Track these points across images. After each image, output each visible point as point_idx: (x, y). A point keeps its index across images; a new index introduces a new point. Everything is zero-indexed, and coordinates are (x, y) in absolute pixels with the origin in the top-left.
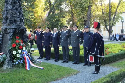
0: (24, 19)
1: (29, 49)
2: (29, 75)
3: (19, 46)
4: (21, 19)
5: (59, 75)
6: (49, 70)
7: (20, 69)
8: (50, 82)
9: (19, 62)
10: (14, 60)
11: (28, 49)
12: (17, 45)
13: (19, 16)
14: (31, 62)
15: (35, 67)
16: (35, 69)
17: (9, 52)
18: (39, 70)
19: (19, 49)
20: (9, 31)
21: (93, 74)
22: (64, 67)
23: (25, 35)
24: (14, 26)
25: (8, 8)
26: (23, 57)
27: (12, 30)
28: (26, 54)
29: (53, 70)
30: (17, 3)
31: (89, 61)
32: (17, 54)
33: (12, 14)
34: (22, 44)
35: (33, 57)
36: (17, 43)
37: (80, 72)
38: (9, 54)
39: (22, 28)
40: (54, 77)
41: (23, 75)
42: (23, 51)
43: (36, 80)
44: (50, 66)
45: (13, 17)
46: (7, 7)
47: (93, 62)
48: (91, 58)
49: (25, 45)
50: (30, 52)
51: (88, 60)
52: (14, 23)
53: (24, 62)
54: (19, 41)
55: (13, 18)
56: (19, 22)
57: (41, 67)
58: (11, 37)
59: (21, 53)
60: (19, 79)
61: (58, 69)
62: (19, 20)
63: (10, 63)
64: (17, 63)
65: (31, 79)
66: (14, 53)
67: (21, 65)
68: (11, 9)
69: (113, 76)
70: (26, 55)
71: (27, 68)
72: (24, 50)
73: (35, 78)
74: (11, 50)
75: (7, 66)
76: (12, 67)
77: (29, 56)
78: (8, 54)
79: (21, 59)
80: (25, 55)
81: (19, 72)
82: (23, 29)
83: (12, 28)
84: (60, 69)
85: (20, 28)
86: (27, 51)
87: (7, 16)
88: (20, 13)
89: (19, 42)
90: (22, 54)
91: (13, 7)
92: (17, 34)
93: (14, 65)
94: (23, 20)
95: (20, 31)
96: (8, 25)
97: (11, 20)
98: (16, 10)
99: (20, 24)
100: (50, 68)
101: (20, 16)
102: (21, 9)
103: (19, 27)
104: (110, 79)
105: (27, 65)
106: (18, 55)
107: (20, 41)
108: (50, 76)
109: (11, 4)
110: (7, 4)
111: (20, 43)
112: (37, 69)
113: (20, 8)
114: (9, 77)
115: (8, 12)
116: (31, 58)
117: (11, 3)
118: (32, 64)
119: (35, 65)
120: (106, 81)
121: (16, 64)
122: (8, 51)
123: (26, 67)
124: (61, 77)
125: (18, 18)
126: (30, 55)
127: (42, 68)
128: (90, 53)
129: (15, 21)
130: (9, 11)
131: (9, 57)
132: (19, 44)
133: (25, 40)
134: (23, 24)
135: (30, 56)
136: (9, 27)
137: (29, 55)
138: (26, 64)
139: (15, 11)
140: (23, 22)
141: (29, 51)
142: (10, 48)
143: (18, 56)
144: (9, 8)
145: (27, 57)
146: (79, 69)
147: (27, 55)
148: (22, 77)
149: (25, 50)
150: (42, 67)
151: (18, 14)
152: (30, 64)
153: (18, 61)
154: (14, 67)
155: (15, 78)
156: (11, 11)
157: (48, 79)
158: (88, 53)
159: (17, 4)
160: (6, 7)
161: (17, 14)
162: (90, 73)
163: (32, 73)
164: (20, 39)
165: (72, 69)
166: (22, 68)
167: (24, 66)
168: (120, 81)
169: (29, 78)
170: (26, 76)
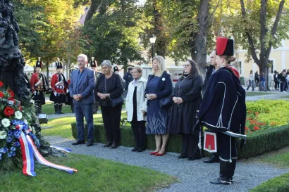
0: (17, 29)
1: (33, 117)
3: (3, 107)
4: (9, 29)
6: (90, 175)
7: (7, 175)
9: (3, 154)
11: (29, 116)
13: (1, 22)
14: (40, 152)
15: (50, 167)
16: (51, 172)
18: (62, 175)
19: (4, 117)
21: (216, 186)
22: (134, 167)
23: (21, 75)
26: (17, 140)
28: (23, 130)
29: (103, 175)
31: (205, 149)
34: (11, 102)
35: (45, 138)
37: (178, 179)
39: (12, 56)
42: (16, 122)
44: (94, 164)
47: (215, 151)
48: (210, 138)
49: (22, 104)
50: (35, 126)
53: (20, 154)
56: (4, 39)
59: (9, 127)
61: (116, 171)
67: (10, 163)
70: (25, 133)
71: (29, 171)
72: (18, 120)
77: (32, 137)
79: (9, 145)
80: (23, 134)
81: (4, 183)
82: (15, 60)
84: (122, 173)
85: (6, 55)
86: (26, 122)
88: (5, 14)
89: (4, 97)
90: (12, 130)
94: (14, 34)
95: (5, 65)
99: (5, 43)
101: (5, 22)
102: (7, 1)
105: (29, 161)
107: (5, 93)
111: (7, 98)
112: (57, 172)
116: (38, 141)
118: (42, 160)
119: (48, 160)
123: (24, 166)
125: (1, 26)
126: (35, 132)
127: (72, 170)
132: (4, 103)
133: (21, 89)
134: (16, 45)
135: (35, 137)
137: (32, 132)
138: (25, 159)
140: (14, 38)
141: (33, 123)
145: (26, 139)
146: (176, 173)
147: (28, 132)
149: (21, 120)
150: (71, 167)
153: (2, 151)
162: (208, 182)
163: (42, 184)
164: (6, 87)
165: (157, 173)
166: (13, 170)
167: (19, 165)
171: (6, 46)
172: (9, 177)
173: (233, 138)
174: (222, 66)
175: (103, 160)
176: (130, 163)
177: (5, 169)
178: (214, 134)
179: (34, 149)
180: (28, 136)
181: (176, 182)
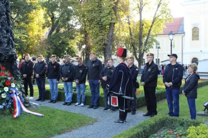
0: (14, 40)
2: (21, 126)
3: (5, 81)
4: (9, 39)
5: (67, 126)
6: (51, 118)
7: (6, 117)
8: (53, 136)
9: (4, 106)
11: (19, 86)
12: (1, 79)
13: (5, 35)
14: (24, 105)
15: (29, 113)
16: (30, 116)
18: (36, 117)
19: (5, 86)
21: (117, 124)
22: (75, 114)
23: (15, 64)
26: (12, 98)
28: (15, 93)
29: (58, 118)
30: (3, 15)
32: (1, 93)
34: (9, 78)
36: (3, 76)
39: (10, 53)
40: (59, 129)
41: (11, 126)
42: (12, 89)
43: (32, 134)
44: (53, 112)
47: (117, 106)
48: (114, 99)
49: (15, 79)
53: (13, 106)
57: (39, 113)
59: (8, 92)
60: (5, 132)
61: (65, 116)
62: (6, 42)
65: (24, 132)
67: (8, 111)
69: (146, 125)
72: (13, 88)
73: (29, 131)
77: (20, 97)
79: (8, 101)
80: (15, 95)
81: (5, 122)
82: (12, 56)
84: (68, 117)
85: (7, 53)
86: (17, 89)
88: (8, 31)
89: (5, 75)
90: (9, 93)
92: (3, 62)
94: (12, 42)
95: (7, 58)
98: (2, 26)
99: (7, 47)
100: (53, 115)
101: (8, 36)
102: (9, 25)
103: (5, 52)
104: (141, 130)
105: (18, 109)
106: (3, 94)
107: (7, 73)
108: (52, 127)
111: (7, 76)
112: (33, 116)
113: (8, 22)
116: (23, 99)
118: (25, 109)
119: (28, 110)
120: (135, 133)
124: (70, 129)
125: (5, 38)
126: (21, 94)
127: (41, 115)
128: (112, 93)
132: (5, 78)
133: (15, 71)
134: (13, 47)
135: (21, 97)
138: (16, 108)
140: (12, 44)
141: (20, 89)
143: (4, 96)
145: (17, 98)
146: (96, 117)
147: (18, 94)
148: (10, 128)
149: (15, 88)
151: (5, 31)
152: (21, 109)
153: (4, 104)
157: (50, 131)
159: (4, 17)
161: (3, 32)
162: (113, 121)
163: (25, 122)
164: (7, 71)
165: (87, 117)
166: (9, 115)
167: (13, 112)
168: (156, 132)
169: (21, 131)
170: (16, 128)
171: (8, 48)
172: (7, 119)
174: (121, 62)
175: (57, 110)
176: (72, 111)
177: (5, 114)
179: (21, 103)
181: (97, 122)
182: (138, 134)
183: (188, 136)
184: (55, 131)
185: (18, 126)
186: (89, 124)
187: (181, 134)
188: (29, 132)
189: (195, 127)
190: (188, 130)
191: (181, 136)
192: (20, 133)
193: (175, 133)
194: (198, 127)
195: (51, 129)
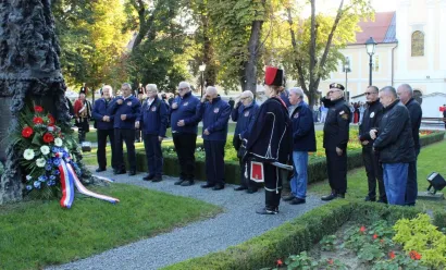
0: (59, 53)
1: (74, 145)
2: (74, 220)
3: (42, 133)
4: (50, 52)
5: (164, 221)
7: (47, 204)
8: (137, 240)
9: (42, 183)
10: (29, 177)
11: (70, 143)
12: (35, 130)
13: (42, 44)
14: (81, 181)
15: (91, 197)
16: (92, 202)
17: (12, 153)
18: (103, 204)
19: (44, 143)
20: (11, 90)
22: (180, 197)
23: (62, 100)
24: (26, 74)
25: (10, 17)
26: (57, 168)
27: (20, 85)
28: (63, 158)
29: (147, 205)
30: (37, 4)
32: (36, 158)
33: (23, 36)
34: (51, 129)
35: (87, 166)
36: (38, 125)
37: (224, 209)
38: (12, 159)
39: (52, 80)
40: (148, 226)
41: (55, 221)
42: (56, 149)
43: (95, 235)
44: (137, 194)
45: (25, 45)
46: (6, 16)
47: (262, 180)
48: (257, 168)
49: (62, 131)
50: (76, 154)
51: (246, 174)
52: (27, 65)
53: (60, 182)
54: (43, 120)
55: (25, 49)
56: (45, 62)
58: (17, 105)
59: (48, 155)
60: (44, 233)
61: (160, 201)
62: (44, 57)
63: (16, 186)
64: (36, 184)
65: (80, 233)
66: (29, 154)
67: (49, 192)
68: (20, 22)
70: (66, 162)
71: (67, 202)
72: (58, 147)
73: (91, 230)
74: (17, 145)
75: (6, 195)
76: (21, 198)
77: (72, 166)
78: (10, 157)
79: (48, 173)
80: (63, 162)
81: (43, 213)
82: (56, 84)
83: (22, 80)
84: (166, 203)
85: (46, 78)
86: (66, 150)
87: (5, 42)
88: (46, 36)
89: (43, 123)
90: (51, 158)
91: (26, 14)
92: (38, 97)
93: (26, 193)
94: (55, 56)
95: (46, 89)
96: (10, 69)
97: (19, 56)
98: (36, 25)
99: (45, 67)
101: (46, 44)
102: (49, 22)
103: (42, 77)
104: (305, 226)
105: (68, 189)
106: (38, 160)
107: (45, 118)
108: (135, 222)
109: (19, 7)
110: (6, 4)
111: (46, 124)
112: (99, 202)
113: (47, 18)
114: (13, 228)
115: (9, 31)
116: (79, 169)
117: (21, 2)
118: (82, 189)
120: (293, 232)
121: (34, 188)
122: (7, 150)
123: (64, 196)
124: (169, 225)
125: (42, 48)
126: (75, 160)
127: (114, 199)
128: (253, 156)
129: (32, 59)
130: (12, 27)
131: (12, 167)
132: (43, 129)
133: (62, 115)
134: (57, 68)
135: (76, 165)
136: (11, 75)
137: (73, 160)
138: (63, 186)
139: (31, 27)
140: (55, 61)
141: (73, 150)
142: (16, 140)
143: (40, 163)
144: (12, 17)
145: (66, 168)
146: (222, 203)
147: (68, 160)
148: (52, 226)
149: (61, 148)
150: (113, 197)
151: (41, 36)
152: (75, 187)
153: (41, 179)
154: (27, 198)
155: (29, 229)
156: (18, 28)
157: (130, 231)
158: (248, 155)
160: (4, 14)
161: (36, 38)
163: (82, 214)
164: (46, 113)
165: (203, 203)
166: (52, 199)
167: (59, 195)
168: (334, 230)
169: (74, 230)
170: (65, 224)
171: (47, 70)
172: (48, 207)
173: (280, 169)
174: (270, 96)
176: (176, 193)
177: (43, 199)
178: (262, 164)
179: (75, 177)
180: (68, 165)
181: (222, 212)
182: (299, 234)
183: (394, 238)
184: (140, 230)
185: (69, 221)
186: (206, 217)
187: (381, 234)
188: (90, 233)
189: (408, 221)
190: (396, 226)
191: (380, 237)
192: (73, 234)
193: (371, 232)
194: (414, 220)
195: (132, 227)
